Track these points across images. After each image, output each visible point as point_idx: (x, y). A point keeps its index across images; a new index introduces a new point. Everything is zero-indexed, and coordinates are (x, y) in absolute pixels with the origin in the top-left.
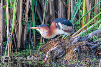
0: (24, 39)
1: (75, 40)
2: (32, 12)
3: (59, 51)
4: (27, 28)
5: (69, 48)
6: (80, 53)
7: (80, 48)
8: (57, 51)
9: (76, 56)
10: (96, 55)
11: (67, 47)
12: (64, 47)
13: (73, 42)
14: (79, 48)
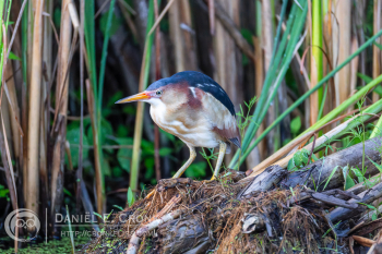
0: (54, 195)
1: (256, 181)
2: (90, 76)
3: (183, 233)
4: (63, 144)
5: (226, 217)
6: (275, 238)
7: (275, 215)
8: (173, 230)
9: (258, 250)
10: (348, 246)
11: (220, 213)
12: (208, 215)
13: (247, 192)
14: (271, 214)
